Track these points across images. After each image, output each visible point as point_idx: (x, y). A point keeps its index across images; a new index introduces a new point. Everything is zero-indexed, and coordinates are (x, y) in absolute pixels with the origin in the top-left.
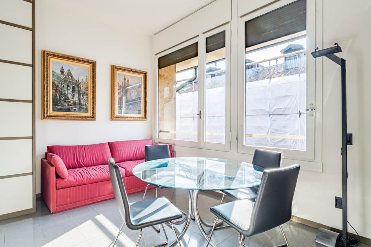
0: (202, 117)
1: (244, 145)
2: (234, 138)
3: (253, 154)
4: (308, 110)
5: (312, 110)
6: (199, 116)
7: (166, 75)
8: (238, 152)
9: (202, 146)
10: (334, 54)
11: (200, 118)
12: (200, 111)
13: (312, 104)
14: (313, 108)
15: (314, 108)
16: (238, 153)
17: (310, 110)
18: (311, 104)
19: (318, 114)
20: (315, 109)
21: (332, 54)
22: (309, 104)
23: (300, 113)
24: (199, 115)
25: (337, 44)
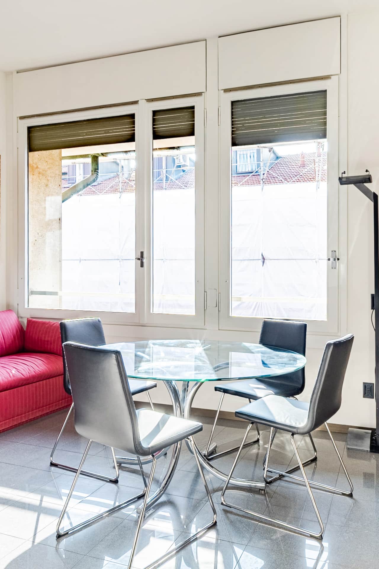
0: (145, 264)
1: (230, 315)
2: (211, 303)
3: (260, 330)
4: (329, 260)
5: (335, 260)
6: (140, 261)
7: (42, 166)
8: (219, 328)
9: (145, 321)
10: (364, 184)
11: (142, 265)
12: (142, 253)
13: (335, 251)
14: (336, 257)
15: (338, 257)
16: (219, 330)
17: (332, 259)
18: (333, 252)
19: (342, 266)
20: (338, 259)
21: (362, 184)
22: (331, 251)
23: (264, 259)
24: (139, 259)
25: (368, 171)
